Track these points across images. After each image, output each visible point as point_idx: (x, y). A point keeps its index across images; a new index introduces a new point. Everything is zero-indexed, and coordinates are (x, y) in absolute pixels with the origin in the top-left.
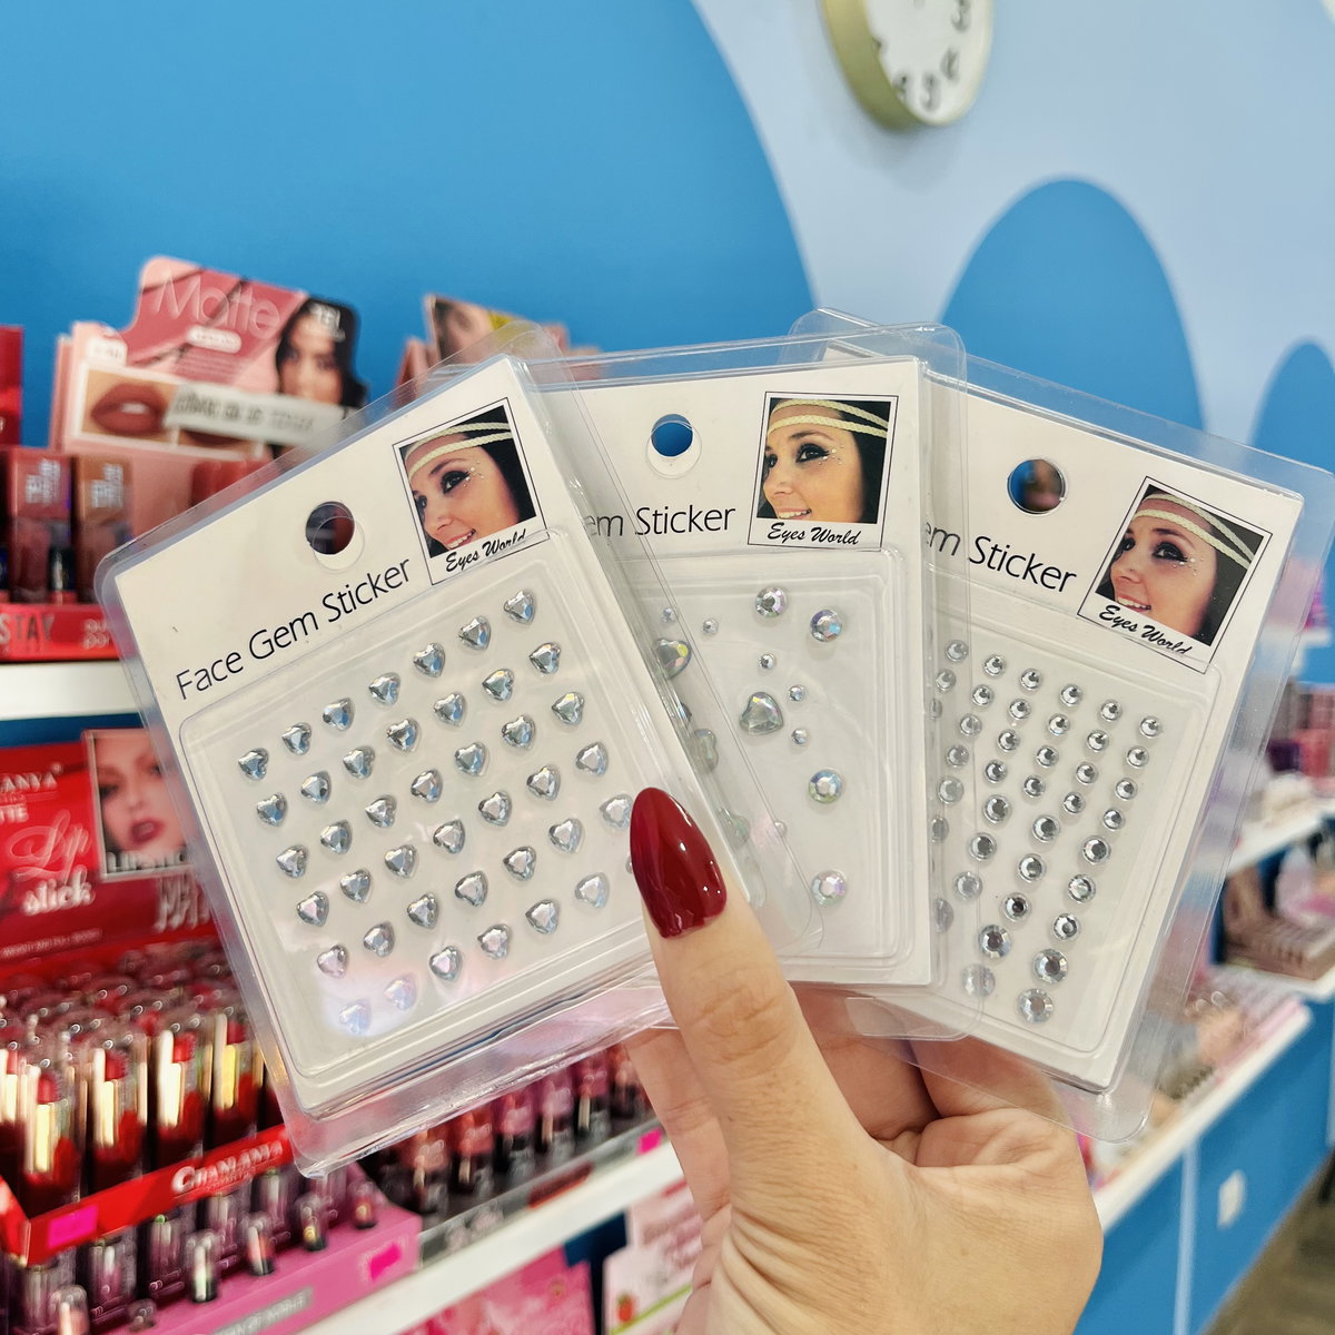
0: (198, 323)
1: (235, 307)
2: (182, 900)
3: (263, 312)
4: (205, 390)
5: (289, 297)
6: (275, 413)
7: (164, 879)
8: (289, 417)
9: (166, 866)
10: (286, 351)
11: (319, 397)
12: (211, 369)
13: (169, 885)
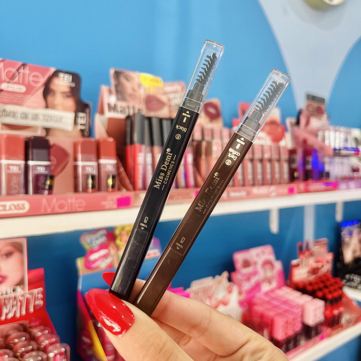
0: (5, 81)
1: (21, 75)
2: (12, 307)
3: (34, 76)
4: (10, 108)
5: (48, 70)
6: (45, 116)
7: (5, 299)
8: (51, 117)
9: (6, 294)
10: (47, 91)
11: (65, 109)
12: (13, 99)
13: (7, 302)
